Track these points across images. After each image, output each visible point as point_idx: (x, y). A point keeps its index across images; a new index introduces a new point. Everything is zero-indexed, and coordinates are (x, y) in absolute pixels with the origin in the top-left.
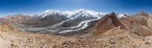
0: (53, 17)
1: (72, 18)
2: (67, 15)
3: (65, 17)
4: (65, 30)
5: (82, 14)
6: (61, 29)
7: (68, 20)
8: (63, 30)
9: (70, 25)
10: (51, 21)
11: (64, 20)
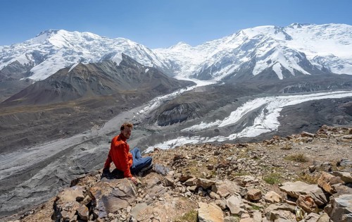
0: (105, 76)
1: (201, 83)
2: (175, 66)
3: (167, 79)
4: (168, 138)
5: (254, 61)
6: (153, 131)
7: (182, 91)
8: (161, 139)
9: (190, 116)
10: (97, 97)
11: (164, 91)
